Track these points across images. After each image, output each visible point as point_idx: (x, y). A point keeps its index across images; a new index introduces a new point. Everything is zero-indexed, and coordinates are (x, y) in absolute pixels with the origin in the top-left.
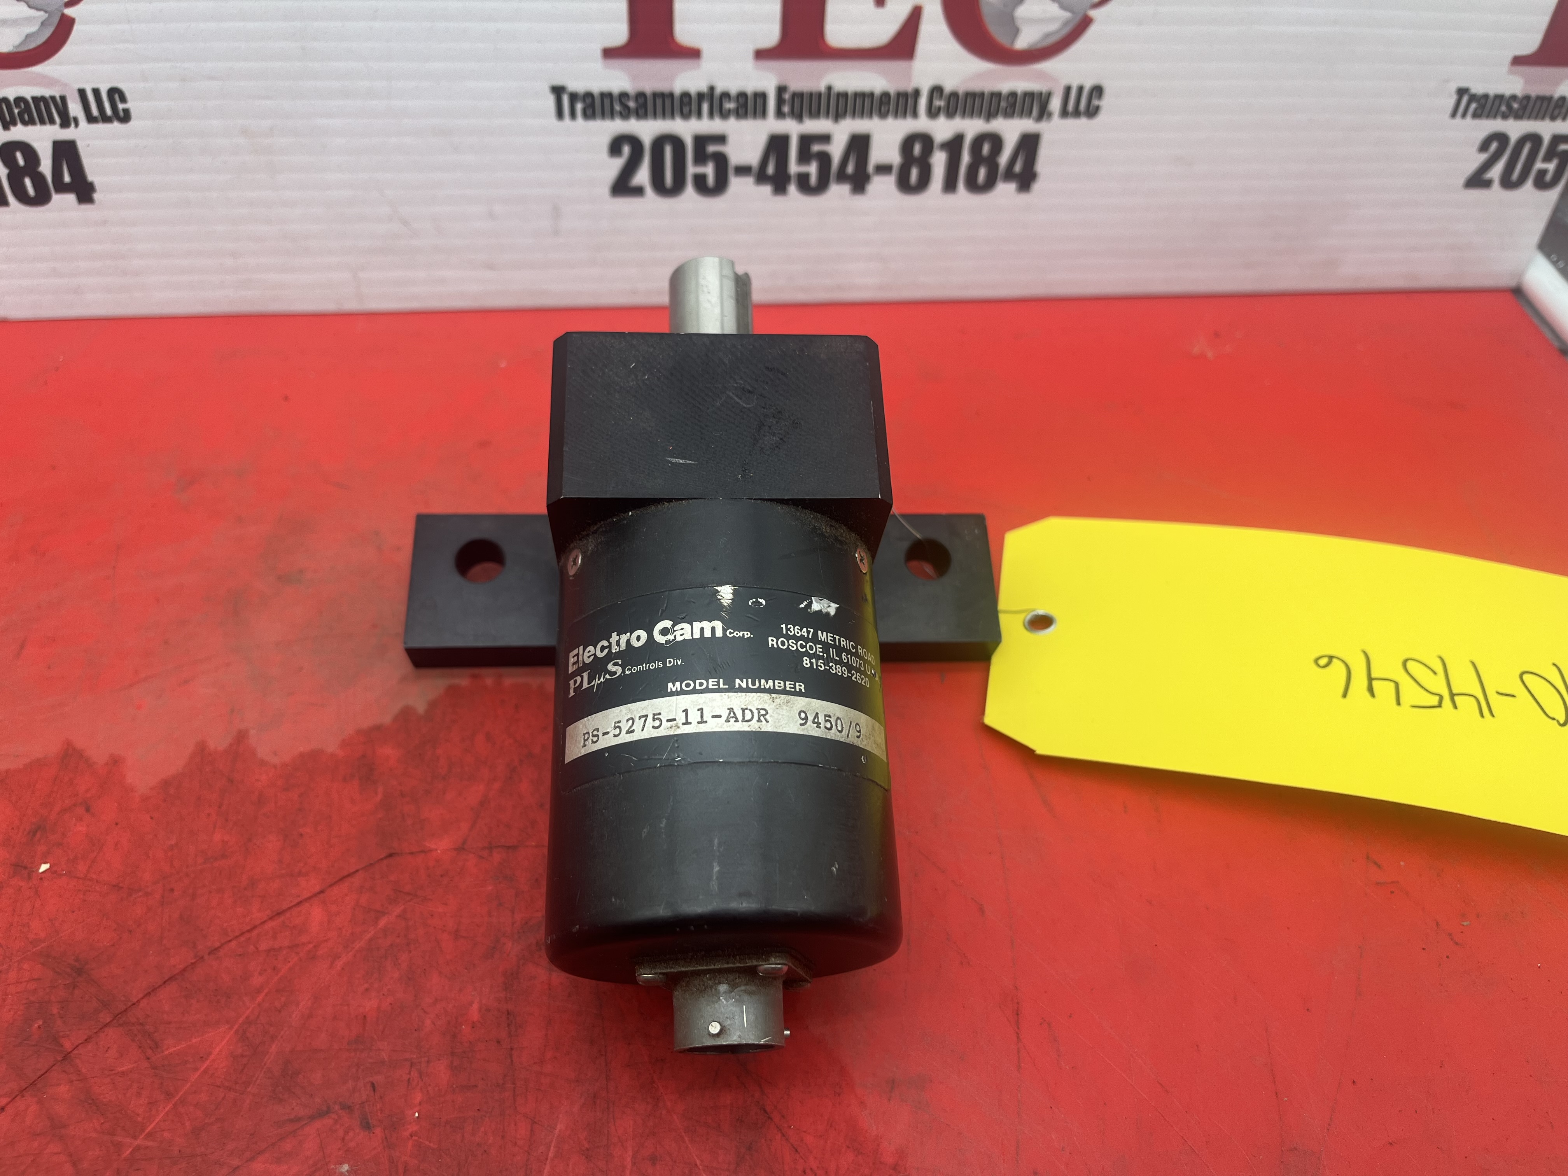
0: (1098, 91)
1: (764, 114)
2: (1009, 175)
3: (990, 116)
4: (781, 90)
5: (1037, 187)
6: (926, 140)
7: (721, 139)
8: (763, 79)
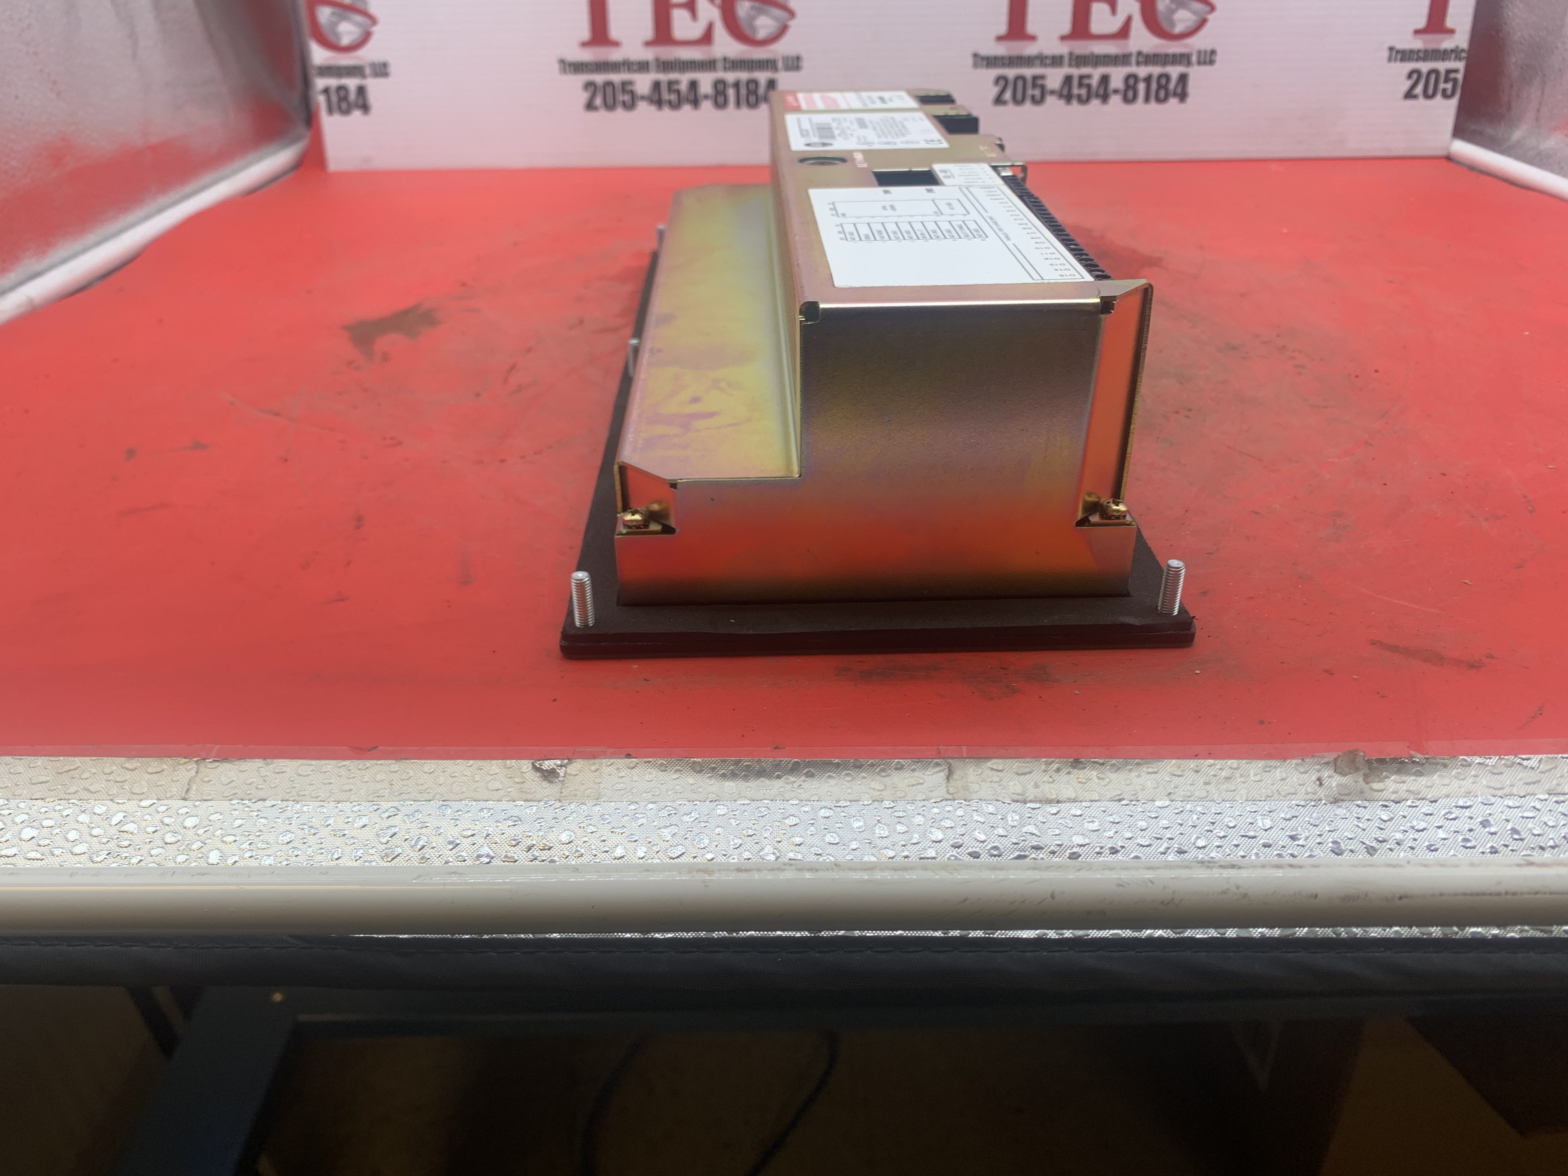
0: (1213, 52)
1: (1063, 65)
2: (1175, 94)
3: (1164, 64)
4: (1071, 54)
5: (1190, 100)
6: (1135, 77)
7: (1042, 77)
8: (1063, 49)
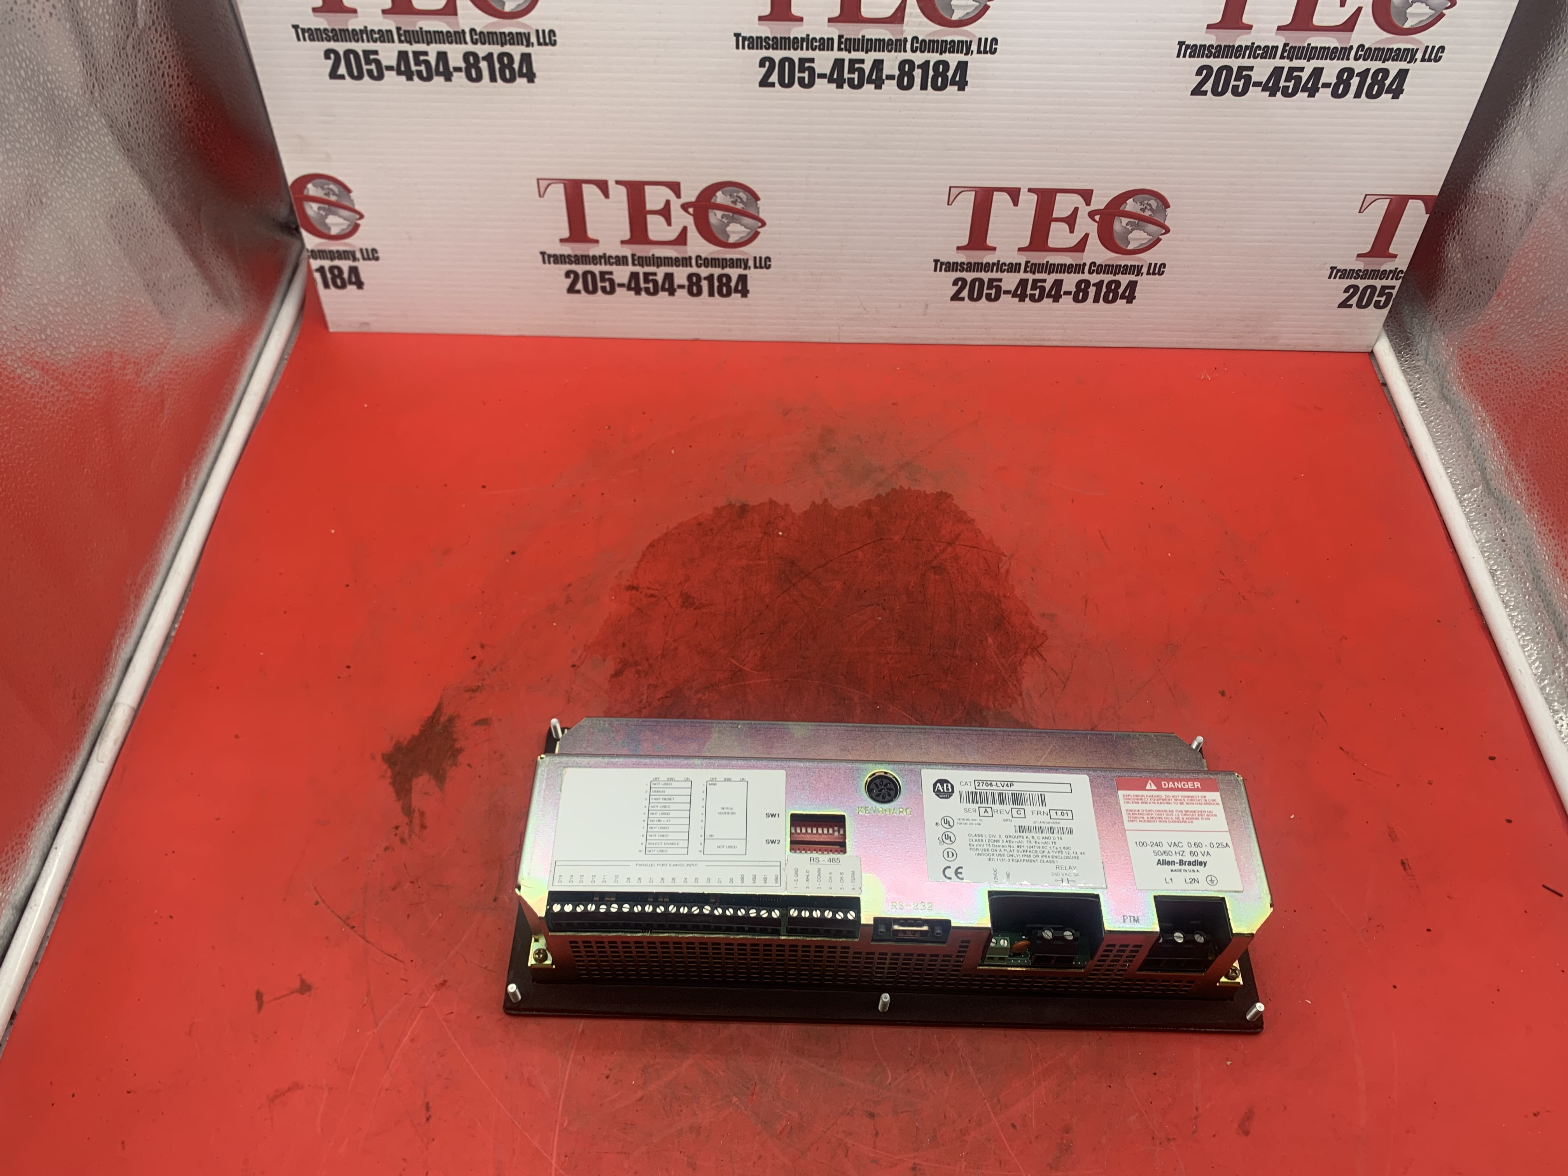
0: (1163, 265)
1: (1019, 272)
2: (1123, 297)
3: (1115, 274)
4: (1027, 262)
5: (1136, 301)
6: (1087, 283)
7: (1000, 280)
8: (1022, 259)
